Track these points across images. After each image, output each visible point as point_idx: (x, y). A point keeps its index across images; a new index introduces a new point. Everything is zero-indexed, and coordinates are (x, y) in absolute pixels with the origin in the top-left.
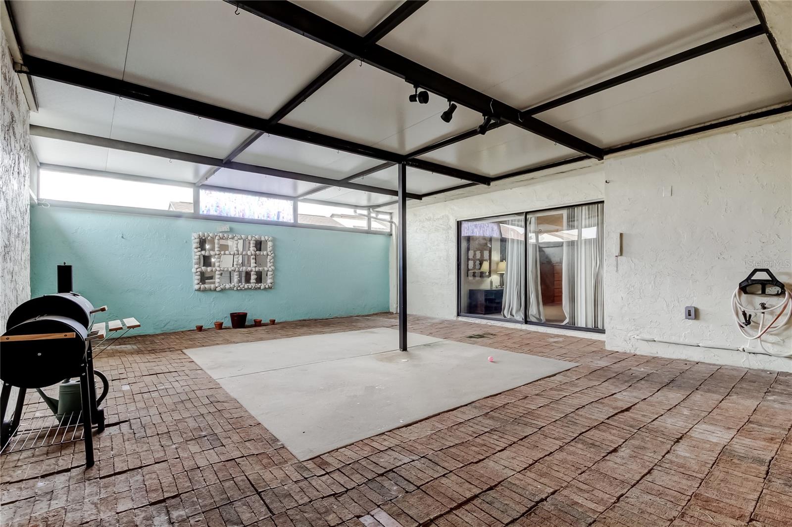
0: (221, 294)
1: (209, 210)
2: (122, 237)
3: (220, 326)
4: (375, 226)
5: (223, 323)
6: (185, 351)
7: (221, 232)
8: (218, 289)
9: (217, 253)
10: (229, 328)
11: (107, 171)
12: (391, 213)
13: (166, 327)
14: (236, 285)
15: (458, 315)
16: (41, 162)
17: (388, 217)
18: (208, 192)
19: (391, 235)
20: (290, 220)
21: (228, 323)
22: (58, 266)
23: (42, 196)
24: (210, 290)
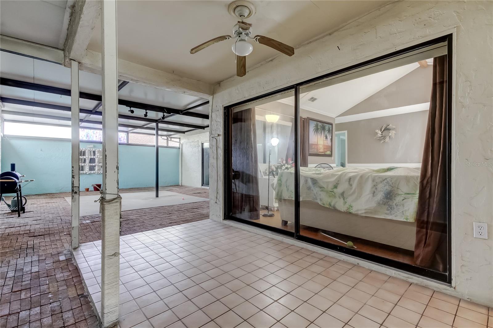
0: (89, 176)
1: (83, 138)
2: (41, 150)
3: (87, 190)
4: (171, 144)
5: (89, 188)
6: (65, 198)
7: (89, 148)
8: (87, 173)
9: (87, 157)
10: (93, 191)
11: (34, 122)
12: (180, 138)
13: (62, 190)
14: (97, 171)
15: (202, 185)
16: (5, 119)
17: (178, 140)
18: (82, 129)
19: (180, 148)
20: (125, 142)
21: (92, 189)
22: (11, 164)
23: (5, 134)
24: (84, 174)
